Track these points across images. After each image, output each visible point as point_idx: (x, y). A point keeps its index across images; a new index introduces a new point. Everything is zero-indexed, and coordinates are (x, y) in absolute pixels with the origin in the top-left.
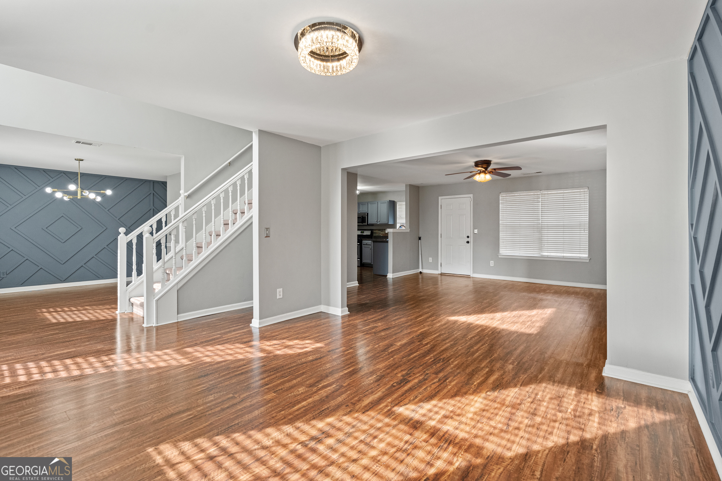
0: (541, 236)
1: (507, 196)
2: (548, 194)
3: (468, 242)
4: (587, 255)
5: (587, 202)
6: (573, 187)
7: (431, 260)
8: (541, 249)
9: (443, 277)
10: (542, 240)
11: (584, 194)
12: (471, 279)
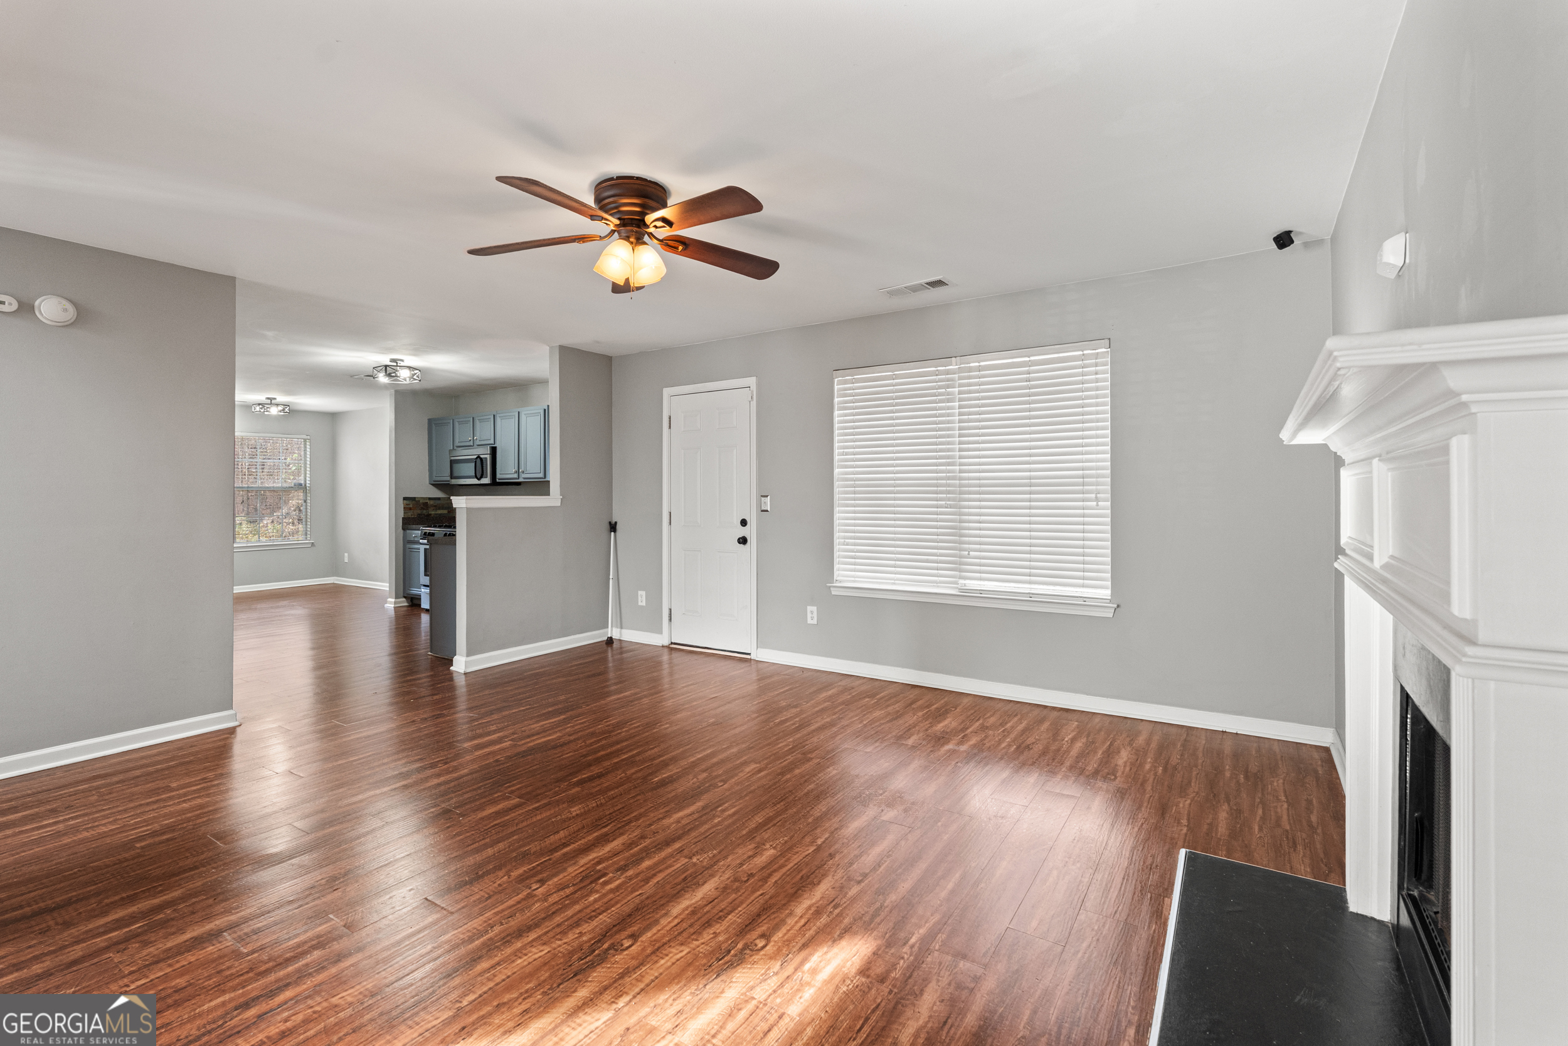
0: (961, 521)
1: (858, 381)
2: (980, 369)
3: (743, 541)
4: (1106, 593)
5: (1105, 396)
6: (1062, 342)
7: (642, 598)
8: (959, 567)
9: (675, 655)
10: (961, 536)
11: (1096, 365)
12: (754, 666)
